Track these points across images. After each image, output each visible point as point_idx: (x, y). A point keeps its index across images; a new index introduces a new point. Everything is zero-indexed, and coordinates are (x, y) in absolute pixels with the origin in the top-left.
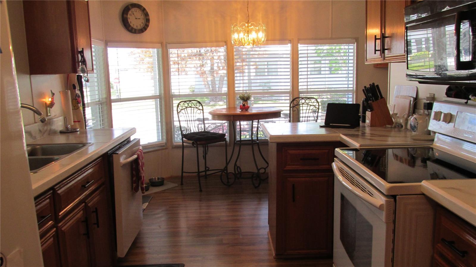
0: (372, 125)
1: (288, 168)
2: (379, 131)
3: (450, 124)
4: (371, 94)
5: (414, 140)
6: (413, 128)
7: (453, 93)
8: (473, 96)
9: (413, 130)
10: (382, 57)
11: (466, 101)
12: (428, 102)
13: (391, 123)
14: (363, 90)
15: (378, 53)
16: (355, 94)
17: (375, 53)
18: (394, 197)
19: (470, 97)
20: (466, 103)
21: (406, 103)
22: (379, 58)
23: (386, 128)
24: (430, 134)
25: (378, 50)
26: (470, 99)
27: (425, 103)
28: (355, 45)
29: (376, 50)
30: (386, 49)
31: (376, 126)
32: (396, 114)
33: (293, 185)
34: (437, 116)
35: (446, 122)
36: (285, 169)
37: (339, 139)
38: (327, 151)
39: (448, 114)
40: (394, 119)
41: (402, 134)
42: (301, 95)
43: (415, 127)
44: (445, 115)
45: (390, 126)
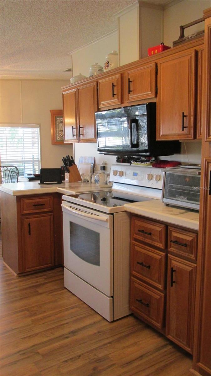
0: (70, 181)
1: (25, 212)
2: (75, 184)
3: (122, 177)
4: (68, 162)
5: (101, 187)
6: (97, 181)
7: (121, 160)
8: (133, 161)
9: (97, 182)
10: (77, 139)
11: (130, 164)
12: (103, 166)
13: (80, 179)
14: (63, 160)
15: (75, 136)
16: (40, 163)
17: (73, 137)
18: (112, 214)
19: (132, 162)
20: (130, 165)
21: (89, 167)
22: (76, 140)
23: (78, 182)
24: (107, 184)
25: (75, 135)
26: (132, 163)
27: (101, 167)
28: (39, 129)
29: (73, 135)
30: (81, 135)
31: (72, 182)
32: (84, 174)
33: (29, 223)
34: (115, 173)
35: (120, 176)
36: (23, 213)
37: (56, 191)
38: (49, 199)
39: (121, 171)
40: (83, 177)
41: (89, 185)
42: (2, 164)
43: (98, 180)
44: (120, 172)
45: (80, 181)
